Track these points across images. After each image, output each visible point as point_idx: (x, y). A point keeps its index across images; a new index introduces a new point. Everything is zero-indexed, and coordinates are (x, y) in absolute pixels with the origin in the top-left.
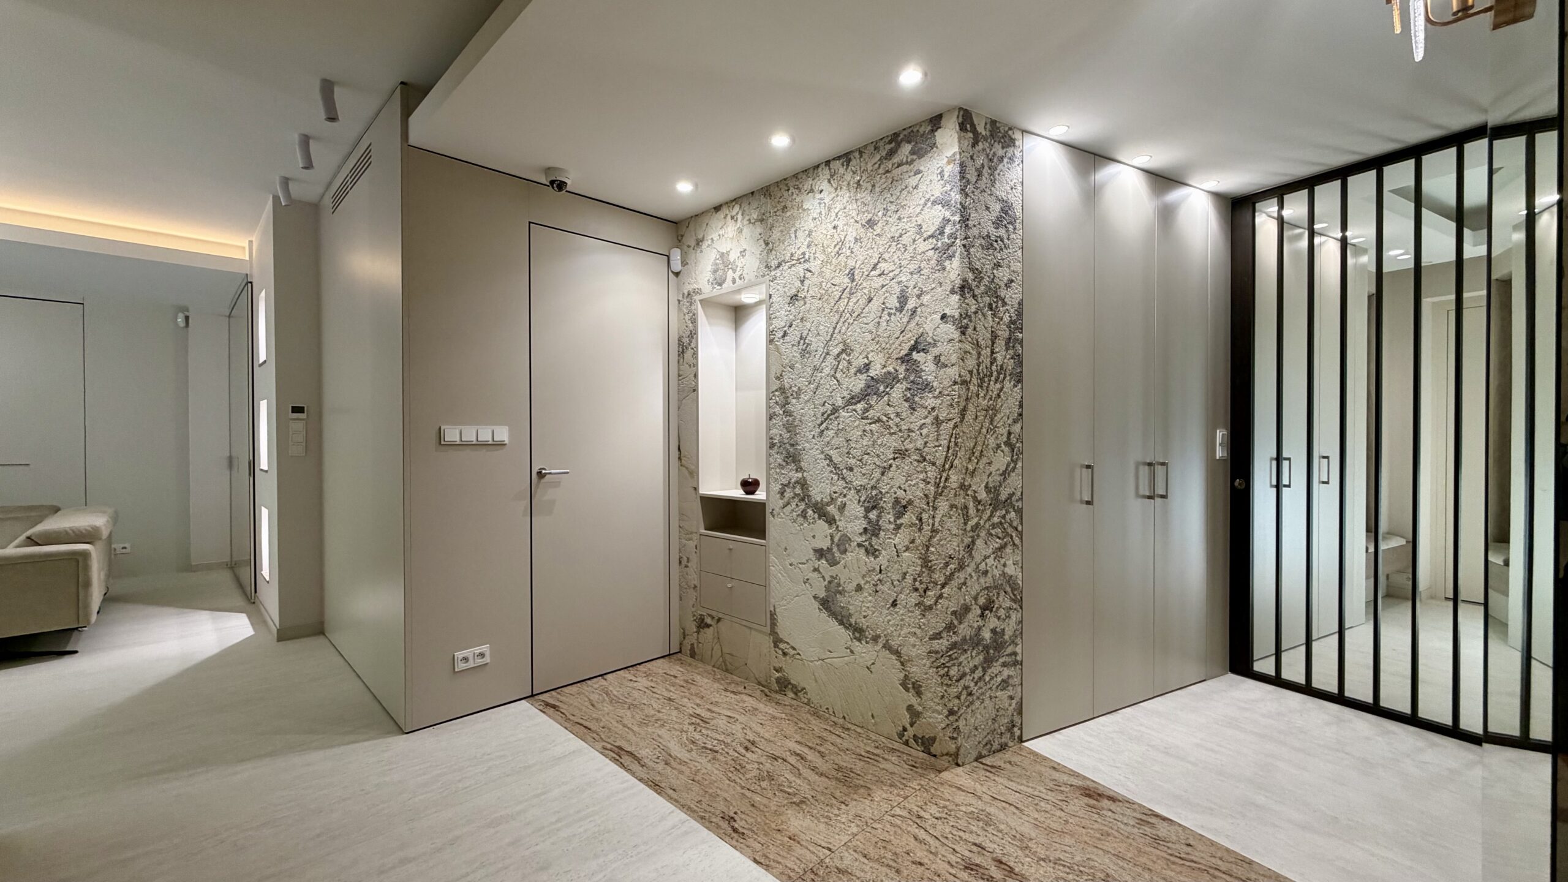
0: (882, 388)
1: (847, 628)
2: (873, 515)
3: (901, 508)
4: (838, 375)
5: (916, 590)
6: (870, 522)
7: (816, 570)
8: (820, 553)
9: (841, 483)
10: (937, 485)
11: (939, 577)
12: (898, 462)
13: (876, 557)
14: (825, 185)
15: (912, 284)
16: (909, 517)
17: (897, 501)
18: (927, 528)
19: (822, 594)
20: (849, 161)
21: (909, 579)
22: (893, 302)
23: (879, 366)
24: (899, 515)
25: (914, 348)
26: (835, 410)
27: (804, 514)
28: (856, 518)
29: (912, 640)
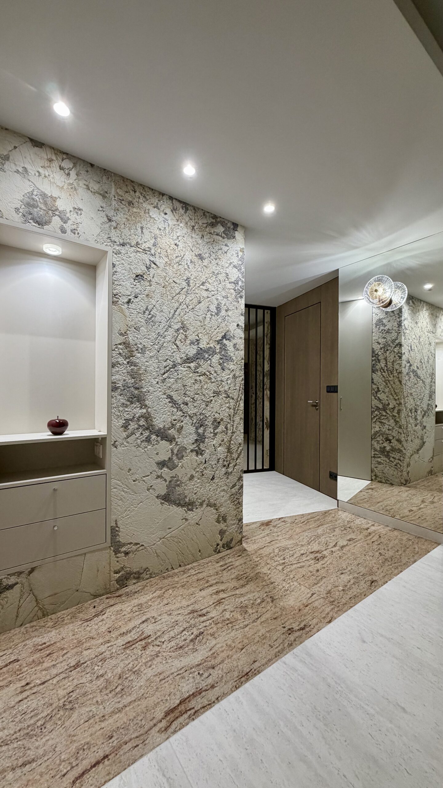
0: (207, 356)
1: (183, 506)
2: (201, 431)
3: (217, 423)
4: (178, 342)
6: (199, 435)
7: (158, 477)
8: (162, 464)
9: (180, 413)
10: (234, 409)
12: (216, 398)
13: (202, 455)
15: (223, 303)
16: (221, 427)
17: (215, 420)
18: (230, 432)
20: (187, 210)
21: (221, 461)
22: (213, 308)
23: (205, 343)
24: (216, 428)
25: (224, 337)
26: (174, 366)
27: (148, 440)
28: (190, 434)
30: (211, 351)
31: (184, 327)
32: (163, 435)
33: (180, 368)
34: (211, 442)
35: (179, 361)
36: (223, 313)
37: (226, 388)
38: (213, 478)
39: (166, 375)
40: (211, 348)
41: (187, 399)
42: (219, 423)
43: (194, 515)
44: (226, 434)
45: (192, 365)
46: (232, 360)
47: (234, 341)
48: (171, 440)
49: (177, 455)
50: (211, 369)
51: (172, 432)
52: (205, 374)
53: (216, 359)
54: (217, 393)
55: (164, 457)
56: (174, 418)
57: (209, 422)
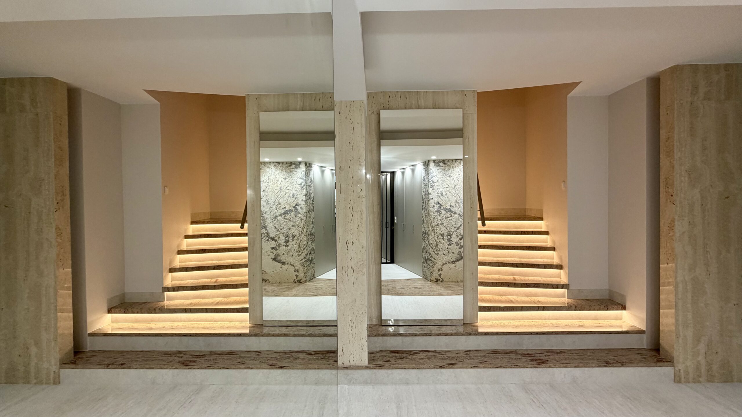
0: (289, 212)
1: (280, 263)
2: (287, 239)
3: (294, 236)
4: (277, 209)
5: (297, 252)
6: (286, 240)
7: (271, 252)
8: (273, 248)
9: (278, 232)
10: (301, 232)
11: (302, 249)
12: (293, 227)
13: (288, 247)
14: (273, 167)
15: (295, 193)
16: (296, 238)
17: (293, 235)
18: (299, 240)
19: (273, 257)
20: (279, 164)
21: (296, 250)
22: (291, 195)
23: (288, 208)
24: (293, 238)
25: (296, 205)
26: (276, 217)
27: (268, 240)
28: (283, 239)
29: (296, 262)
30: (291, 211)
31: (279, 204)
32: (273, 239)
33: (278, 217)
34: (291, 243)
35: (278, 215)
36: (295, 196)
37: (298, 224)
38: (292, 256)
39: (274, 220)
40: (290, 210)
41: (281, 228)
42: (295, 236)
43: (285, 267)
44: (298, 240)
45: (283, 216)
46: (300, 213)
47: (300, 206)
48: (276, 241)
49: (278, 246)
50: (291, 217)
51: (276, 238)
52: (288, 219)
53: (292, 213)
54: (294, 226)
55: (274, 246)
56: (277, 234)
57: (290, 236)
